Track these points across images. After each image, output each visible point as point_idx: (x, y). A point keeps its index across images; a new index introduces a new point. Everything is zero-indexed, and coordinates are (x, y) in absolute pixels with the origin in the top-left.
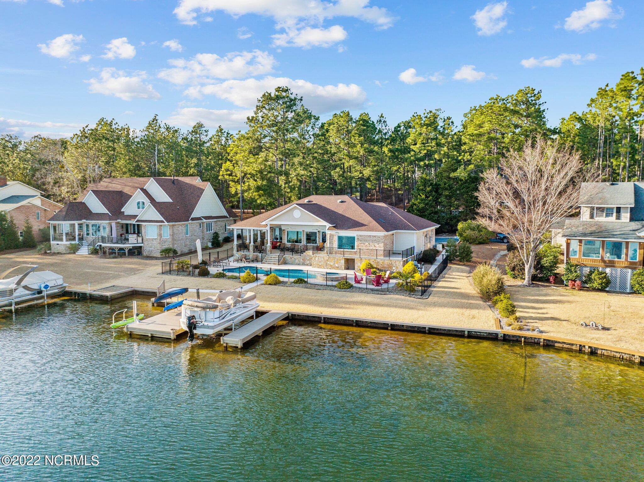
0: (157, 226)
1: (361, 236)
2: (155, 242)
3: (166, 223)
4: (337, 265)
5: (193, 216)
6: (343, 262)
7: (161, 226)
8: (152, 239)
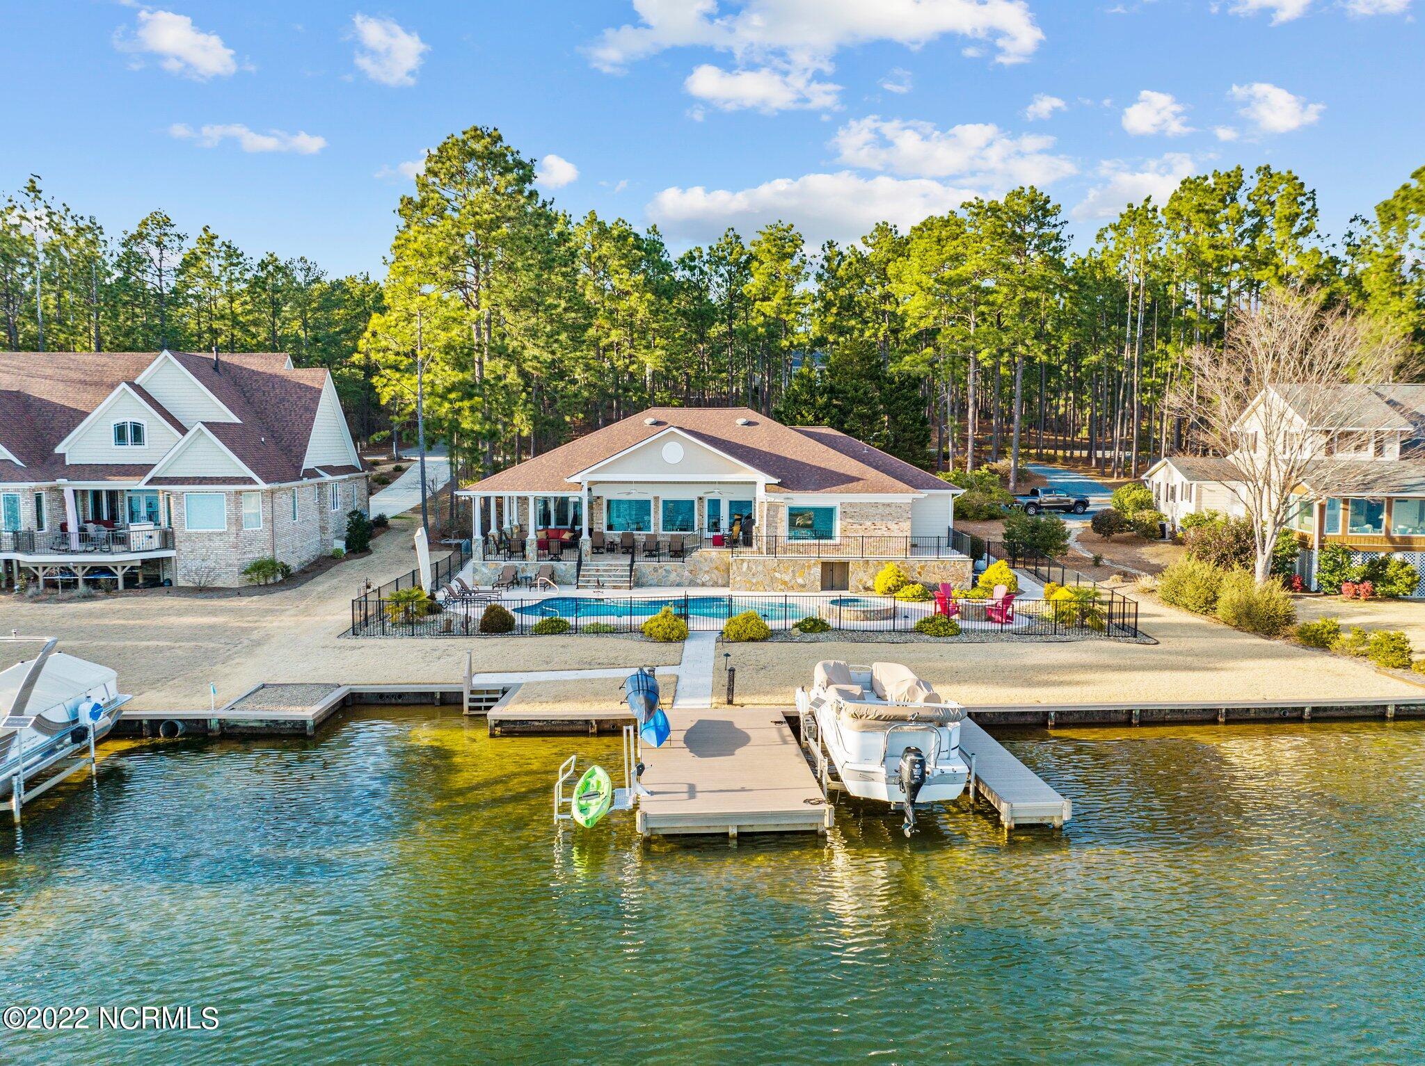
0: (228, 494)
1: (851, 505)
2: (217, 543)
3: (262, 485)
4: (800, 581)
5: (307, 464)
6: (817, 571)
7: (239, 493)
8: (210, 536)
